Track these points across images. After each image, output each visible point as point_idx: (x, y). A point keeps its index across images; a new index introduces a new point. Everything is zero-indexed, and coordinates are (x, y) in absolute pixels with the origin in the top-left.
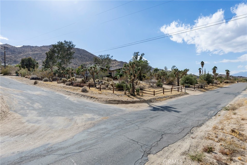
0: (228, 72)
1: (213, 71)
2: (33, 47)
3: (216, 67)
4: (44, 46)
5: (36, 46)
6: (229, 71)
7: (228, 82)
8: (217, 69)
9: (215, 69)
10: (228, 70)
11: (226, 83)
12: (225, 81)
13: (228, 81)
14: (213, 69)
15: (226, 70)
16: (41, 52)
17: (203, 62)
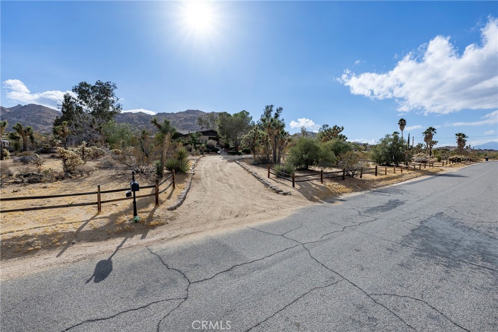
0: (461, 138)
1: (424, 136)
2: (168, 114)
3: (433, 130)
4: (180, 113)
5: (172, 113)
6: (464, 136)
7: (460, 159)
8: (435, 132)
9: (430, 133)
10: (463, 134)
11: (453, 160)
12: (451, 157)
13: (459, 157)
14: (426, 133)
15: (456, 135)
16: (175, 120)
17: (404, 121)
